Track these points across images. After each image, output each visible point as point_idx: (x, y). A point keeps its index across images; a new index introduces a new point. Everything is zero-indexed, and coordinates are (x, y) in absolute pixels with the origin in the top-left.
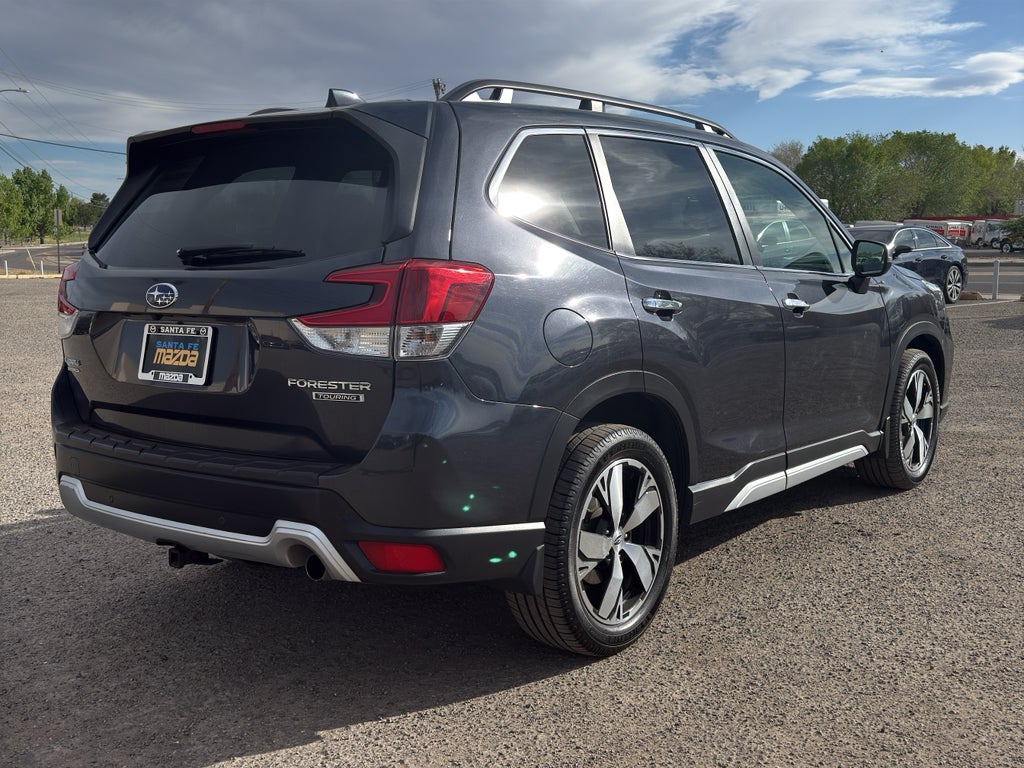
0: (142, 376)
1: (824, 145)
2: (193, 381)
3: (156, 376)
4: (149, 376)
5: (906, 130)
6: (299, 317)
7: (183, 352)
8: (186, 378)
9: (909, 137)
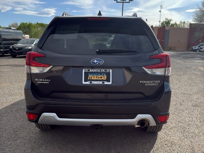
0: (84, 83)
1: (23, 24)
2: (106, 83)
3: (91, 83)
4: (88, 83)
5: (39, 23)
6: (144, 66)
7: (100, 76)
8: (103, 83)
9: (40, 24)
